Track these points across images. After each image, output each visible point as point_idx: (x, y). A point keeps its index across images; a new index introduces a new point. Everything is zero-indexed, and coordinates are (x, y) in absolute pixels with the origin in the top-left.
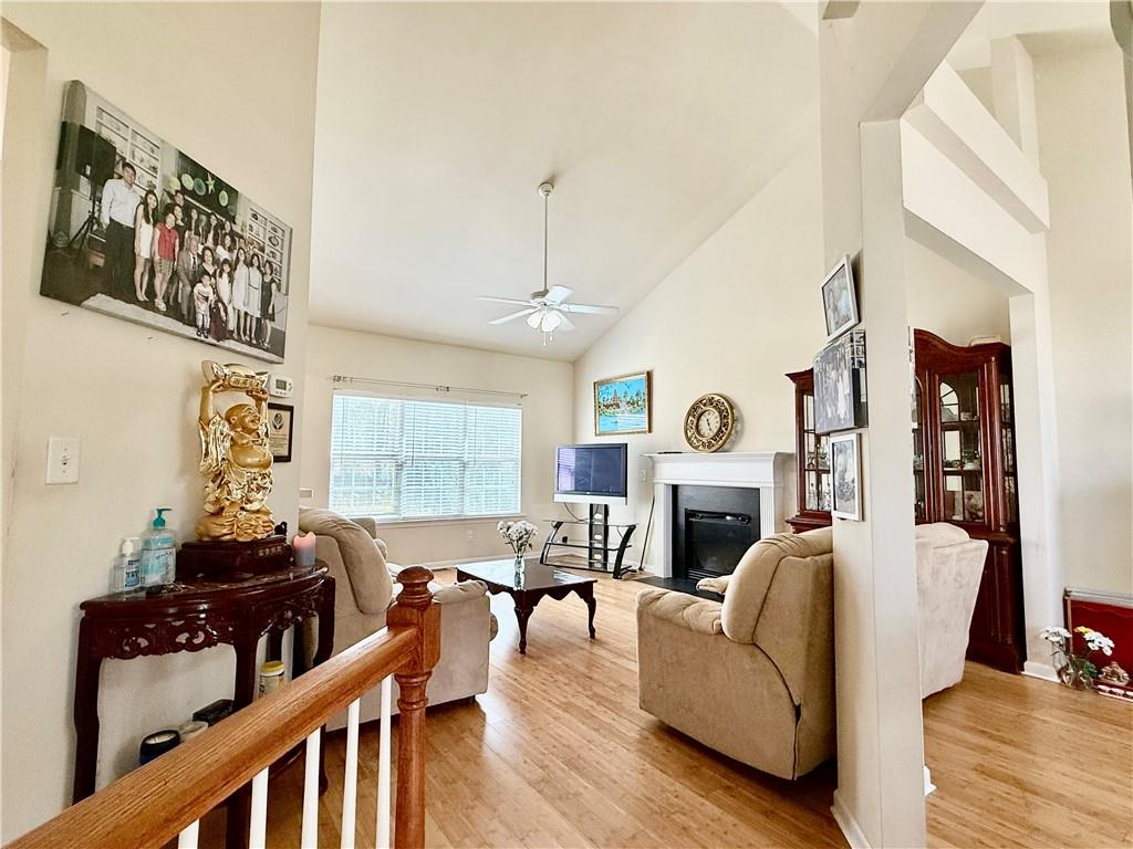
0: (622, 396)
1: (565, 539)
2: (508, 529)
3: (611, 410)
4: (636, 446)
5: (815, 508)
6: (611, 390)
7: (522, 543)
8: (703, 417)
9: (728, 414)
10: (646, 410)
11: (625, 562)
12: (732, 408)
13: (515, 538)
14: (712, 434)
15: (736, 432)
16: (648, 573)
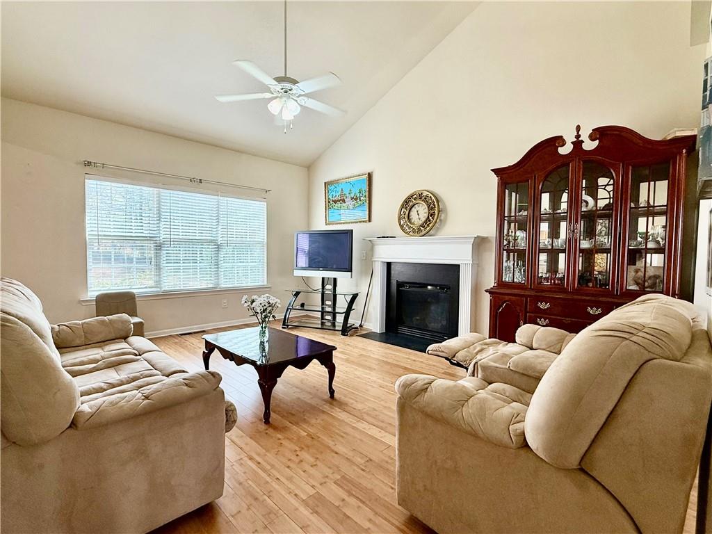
0: (347, 193)
1: (303, 305)
2: (253, 302)
3: (338, 205)
4: (359, 232)
5: (510, 281)
6: (339, 189)
7: (265, 315)
8: (413, 209)
9: (435, 207)
10: (367, 204)
11: (350, 321)
12: (438, 201)
13: (259, 312)
14: (421, 222)
15: (440, 220)
16: (366, 329)
